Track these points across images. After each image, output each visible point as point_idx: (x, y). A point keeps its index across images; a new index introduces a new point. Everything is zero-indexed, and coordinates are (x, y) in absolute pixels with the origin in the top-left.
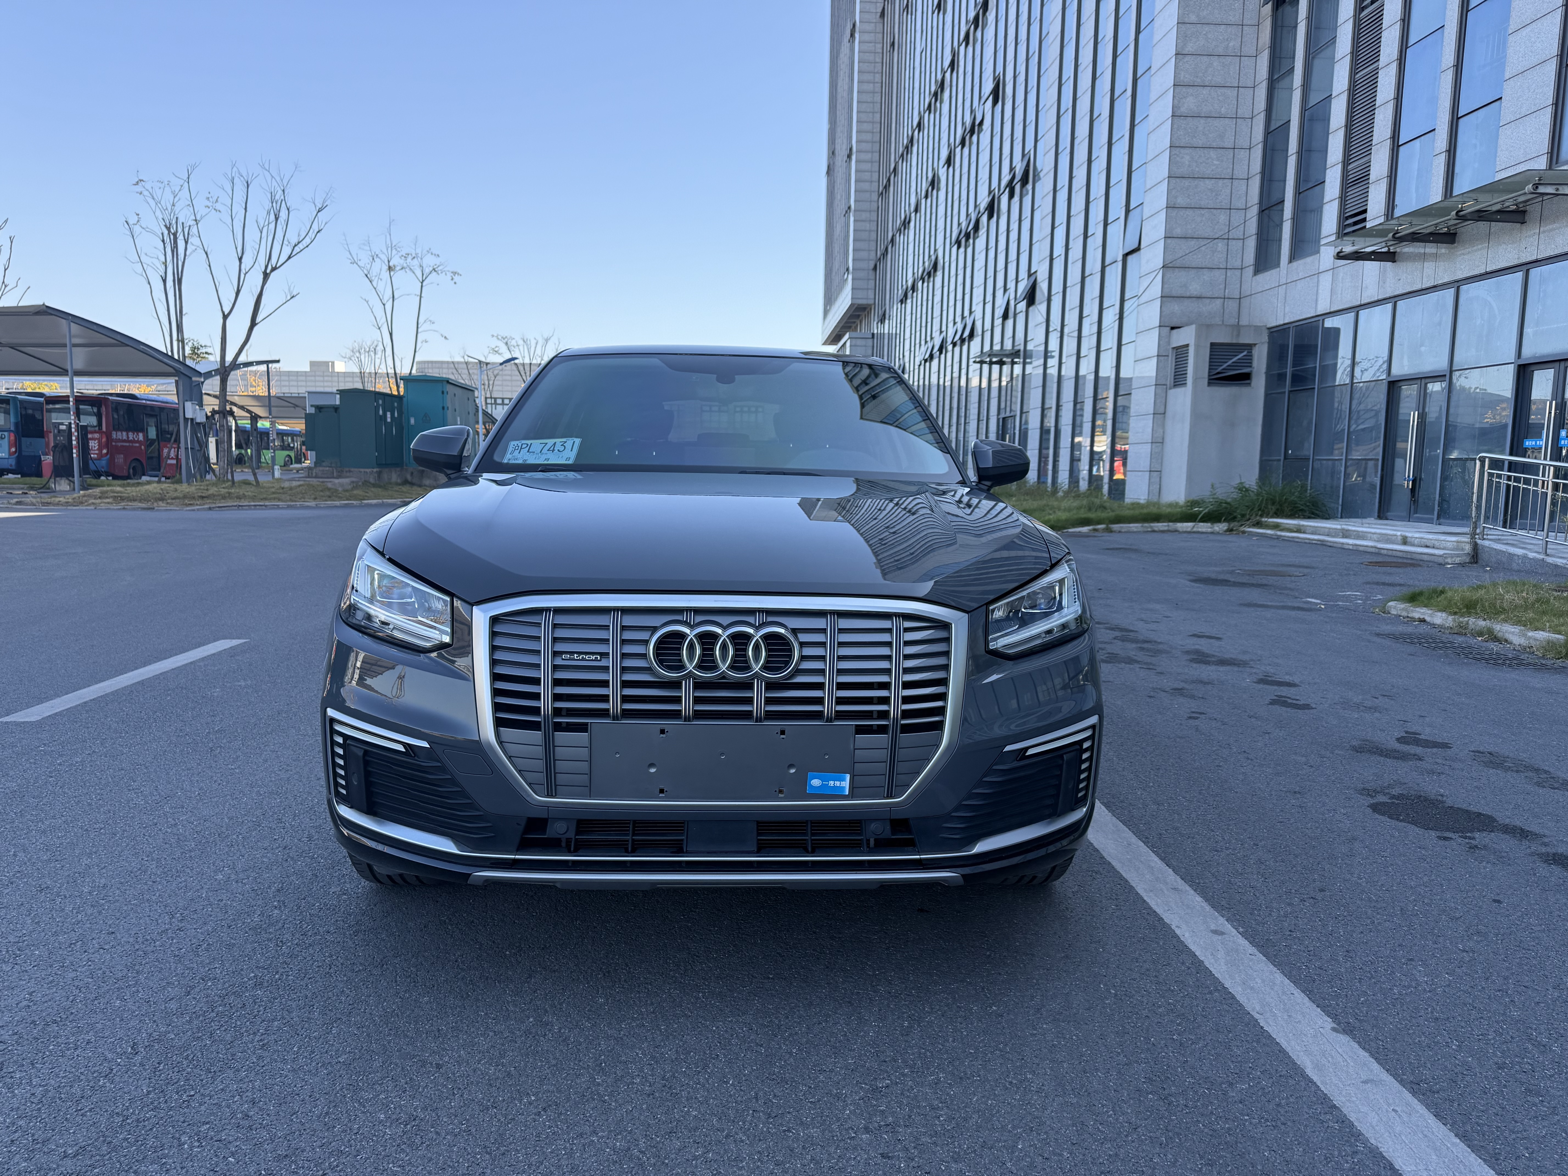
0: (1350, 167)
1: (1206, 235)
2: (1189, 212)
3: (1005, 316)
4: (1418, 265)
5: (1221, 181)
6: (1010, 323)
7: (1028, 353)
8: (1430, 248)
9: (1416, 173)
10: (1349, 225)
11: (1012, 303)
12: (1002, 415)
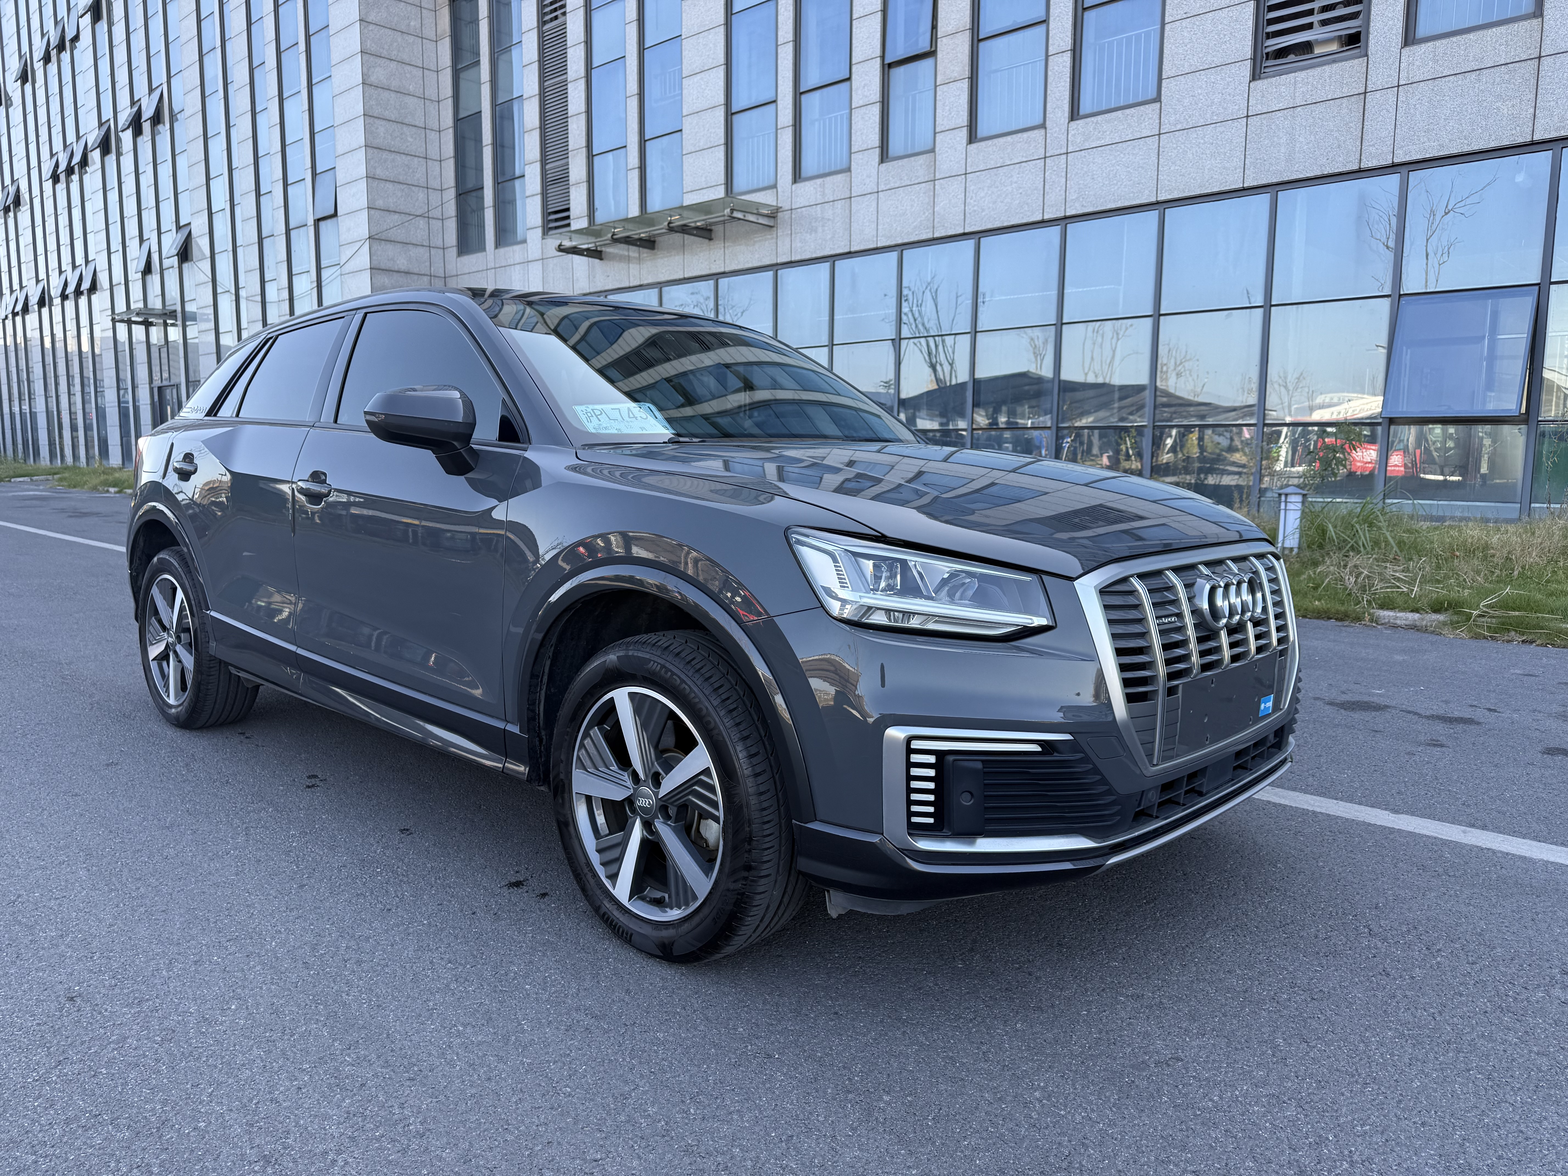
0: (548, 167)
1: (408, 211)
2: (389, 186)
3: (147, 270)
4: (623, 265)
5: (416, 159)
6: (154, 280)
7: (187, 315)
8: (633, 251)
9: (612, 182)
10: (551, 221)
11: (155, 257)
12: (157, 383)
